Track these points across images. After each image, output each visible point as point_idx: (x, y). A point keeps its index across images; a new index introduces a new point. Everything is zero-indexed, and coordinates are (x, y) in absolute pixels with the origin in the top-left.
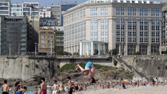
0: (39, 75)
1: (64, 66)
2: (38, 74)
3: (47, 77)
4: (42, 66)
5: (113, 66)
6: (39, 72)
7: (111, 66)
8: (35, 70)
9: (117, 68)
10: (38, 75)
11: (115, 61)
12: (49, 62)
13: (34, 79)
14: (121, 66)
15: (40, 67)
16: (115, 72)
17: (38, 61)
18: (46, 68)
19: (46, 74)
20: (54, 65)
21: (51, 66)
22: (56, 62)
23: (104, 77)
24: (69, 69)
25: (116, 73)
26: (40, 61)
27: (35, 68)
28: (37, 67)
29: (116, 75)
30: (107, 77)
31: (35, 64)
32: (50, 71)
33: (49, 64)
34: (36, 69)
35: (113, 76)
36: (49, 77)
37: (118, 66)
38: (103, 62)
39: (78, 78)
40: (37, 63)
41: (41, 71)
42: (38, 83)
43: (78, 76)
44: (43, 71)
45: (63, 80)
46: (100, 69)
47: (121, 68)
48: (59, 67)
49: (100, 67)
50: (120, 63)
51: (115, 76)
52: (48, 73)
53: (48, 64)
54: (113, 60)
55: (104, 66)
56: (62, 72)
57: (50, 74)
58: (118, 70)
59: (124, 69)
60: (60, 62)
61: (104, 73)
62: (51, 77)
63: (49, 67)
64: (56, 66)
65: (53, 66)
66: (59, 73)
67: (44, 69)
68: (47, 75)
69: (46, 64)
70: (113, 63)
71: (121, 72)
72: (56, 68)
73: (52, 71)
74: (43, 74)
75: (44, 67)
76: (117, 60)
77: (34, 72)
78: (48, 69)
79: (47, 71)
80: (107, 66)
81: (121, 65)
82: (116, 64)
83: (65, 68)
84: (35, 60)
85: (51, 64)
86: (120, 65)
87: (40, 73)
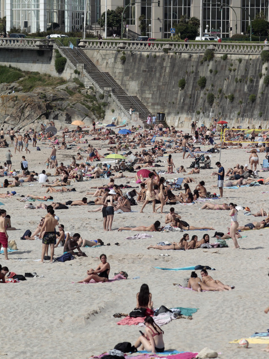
5: (55, 74)
7: (48, 72)
9: (63, 82)
11: (59, 56)
14: (74, 76)
16: (50, 92)
23: (14, 110)
25: (55, 99)
29: (54, 104)
30: (22, 111)
35: (40, 107)
37: (68, 74)
38: (28, 62)
47: (76, 80)
50: (71, 64)
51: (49, 107)
54: (54, 54)
55: (27, 73)
58: (64, 86)
59: (82, 85)
61: (16, 99)
70: (53, 62)
71: (71, 92)
76: (64, 56)
81: (76, 72)
82: (60, 68)
86: (72, 71)
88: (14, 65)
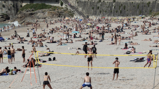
0: (6, 13)
1: (25, 6)
2: (5, 12)
3: (12, 15)
4: (8, 5)
5: (60, 6)
6: (5, 11)
7: (59, 6)
8: (2, 9)
9: (63, 8)
10: (4, 13)
11: (61, 2)
12: (14, 3)
13: (1, 17)
14: (65, 7)
15: (6, 7)
17: (5, 2)
18: (11, 7)
19: (11, 12)
20: (18, 5)
21: (15, 6)
22: (20, 2)
23: (51, 15)
24: (28, 9)
25: (61, 12)
26: (6, 2)
27: (2, 8)
28: (4, 6)
29: (61, 14)
30: (53, 16)
31: (2, 4)
32: (14, 10)
33: (14, 4)
34: (3, 8)
35: (57, 15)
36: (14, 14)
37: (64, 6)
38: (53, 3)
39: (32, 16)
40: (4, 4)
41: (7, 10)
42: (4, 19)
43: (33, 14)
44: (9, 10)
45: (21, 18)
46: (50, 9)
47: (66, 8)
49: (51, 7)
50: (65, 4)
51: (60, 14)
52: (13, 11)
53: (13, 4)
54: (60, 1)
55: (53, 6)
56: (22, 10)
57: (15, 12)
58: (63, 9)
59: (67, 9)
60: (23, 2)
61: (51, 13)
62: (15, 14)
63: (14, 6)
64: (20, 6)
65: (17, 6)
66: (21, 11)
67: (9, 8)
68: (12, 13)
69: (11, 4)
70: (60, 3)
71: (65, 11)
72: (20, 8)
73: (16, 10)
74: (9, 12)
75: (9, 7)
76: (63, 2)
77: (2, 11)
78: (13, 8)
79: (12, 10)
80: (56, 6)
81: (66, 6)
82: (62, 5)
83: (25, 8)
84: (3, 1)
85: (15, 4)
86: (65, 5)
87: (7, 12)
88: (50, 4)
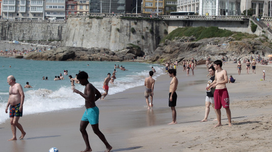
0: (137, 44)
1: (174, 32)
2: (135, 42)
3: (149, 47)
4: (141, 30)
5: (250, 32)
6: (136, 40)
7: (247, 32)
8: (130, 36)
9: (256, 36)
10: (134, 44)
11: (253, 24)
12: (153, 25)
13: (128, 50)
14: (262, 33)
15: (138, 32)
16: (253, 42)
17: (136, 23)
18: (147, 33)
19: (146, 43)
20: (160, 30)
21: (154, 31)
22: (163, 25)
23: (237, 49)
24: (181, 36)
25: (255, 44)
26: (139, 23)
27: (130, 34)
28: (133, 31)
29: (255, 46)
30: (241, 50)
31: (130, 26)
32: (153, 38)
33: (152, 28)
34: (132, 34)
35: (249, 48)
36: (152, 47)
37: (258, 32)
38: (235, 27)
39: (194, 49)
40: (134, 26)
41: (139, 39)
42: (134, 55)
43: (195, 47)
44: (143, 38)
45: (171, 52)
46: (230, 37)
47: (263, 36)
48: (166, 32)
49: (230, 33)
50: (260, 28)
51: (254, 48)
52: (150, 41)
53: (150, 27)
54: (250, 23)
55: (235, 32)
56: (170, 39)
57: (153, 43)
58: (258, 38)
59: (267, 38)
60: (168, 25)
61: (237, 44)
62: (154, 47)
63: (152, 32)
64: (163, 32)
65: (158, 32)
66: (167, 41)
67: (144, 35)
68: (148, 44)
69: (147, 28)
70: (249, 27)
71: (262, 41)
72: (162, 34)
73: (156, 39)
74: (143, 42)
75: (144, 33)
76: (256, 24)
77: (129, 39)
78: (150, 35)
79: (148, 38)
80: (241, 33)
81: (263, 32)
82: (254, 29)
83: (175, 34)
84: (131, 22)
85: (155, 28)
86: (261, 31)
87: (138, 42)
88: (227, 28)
